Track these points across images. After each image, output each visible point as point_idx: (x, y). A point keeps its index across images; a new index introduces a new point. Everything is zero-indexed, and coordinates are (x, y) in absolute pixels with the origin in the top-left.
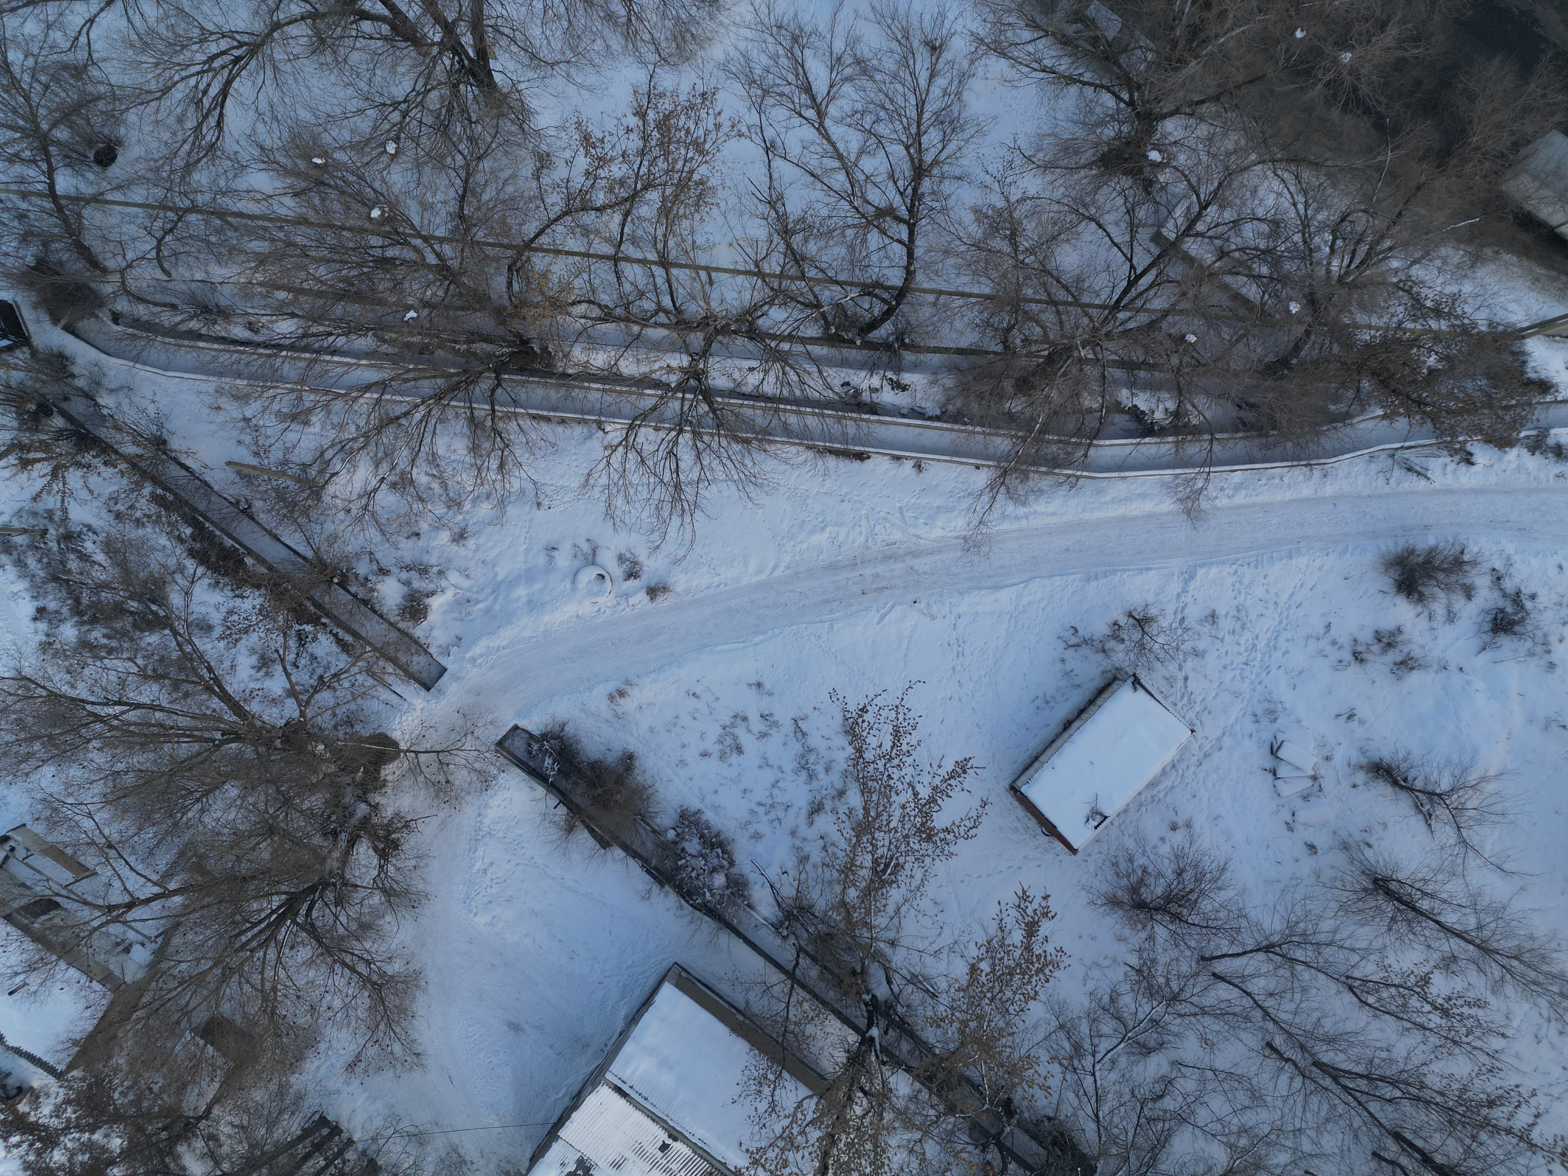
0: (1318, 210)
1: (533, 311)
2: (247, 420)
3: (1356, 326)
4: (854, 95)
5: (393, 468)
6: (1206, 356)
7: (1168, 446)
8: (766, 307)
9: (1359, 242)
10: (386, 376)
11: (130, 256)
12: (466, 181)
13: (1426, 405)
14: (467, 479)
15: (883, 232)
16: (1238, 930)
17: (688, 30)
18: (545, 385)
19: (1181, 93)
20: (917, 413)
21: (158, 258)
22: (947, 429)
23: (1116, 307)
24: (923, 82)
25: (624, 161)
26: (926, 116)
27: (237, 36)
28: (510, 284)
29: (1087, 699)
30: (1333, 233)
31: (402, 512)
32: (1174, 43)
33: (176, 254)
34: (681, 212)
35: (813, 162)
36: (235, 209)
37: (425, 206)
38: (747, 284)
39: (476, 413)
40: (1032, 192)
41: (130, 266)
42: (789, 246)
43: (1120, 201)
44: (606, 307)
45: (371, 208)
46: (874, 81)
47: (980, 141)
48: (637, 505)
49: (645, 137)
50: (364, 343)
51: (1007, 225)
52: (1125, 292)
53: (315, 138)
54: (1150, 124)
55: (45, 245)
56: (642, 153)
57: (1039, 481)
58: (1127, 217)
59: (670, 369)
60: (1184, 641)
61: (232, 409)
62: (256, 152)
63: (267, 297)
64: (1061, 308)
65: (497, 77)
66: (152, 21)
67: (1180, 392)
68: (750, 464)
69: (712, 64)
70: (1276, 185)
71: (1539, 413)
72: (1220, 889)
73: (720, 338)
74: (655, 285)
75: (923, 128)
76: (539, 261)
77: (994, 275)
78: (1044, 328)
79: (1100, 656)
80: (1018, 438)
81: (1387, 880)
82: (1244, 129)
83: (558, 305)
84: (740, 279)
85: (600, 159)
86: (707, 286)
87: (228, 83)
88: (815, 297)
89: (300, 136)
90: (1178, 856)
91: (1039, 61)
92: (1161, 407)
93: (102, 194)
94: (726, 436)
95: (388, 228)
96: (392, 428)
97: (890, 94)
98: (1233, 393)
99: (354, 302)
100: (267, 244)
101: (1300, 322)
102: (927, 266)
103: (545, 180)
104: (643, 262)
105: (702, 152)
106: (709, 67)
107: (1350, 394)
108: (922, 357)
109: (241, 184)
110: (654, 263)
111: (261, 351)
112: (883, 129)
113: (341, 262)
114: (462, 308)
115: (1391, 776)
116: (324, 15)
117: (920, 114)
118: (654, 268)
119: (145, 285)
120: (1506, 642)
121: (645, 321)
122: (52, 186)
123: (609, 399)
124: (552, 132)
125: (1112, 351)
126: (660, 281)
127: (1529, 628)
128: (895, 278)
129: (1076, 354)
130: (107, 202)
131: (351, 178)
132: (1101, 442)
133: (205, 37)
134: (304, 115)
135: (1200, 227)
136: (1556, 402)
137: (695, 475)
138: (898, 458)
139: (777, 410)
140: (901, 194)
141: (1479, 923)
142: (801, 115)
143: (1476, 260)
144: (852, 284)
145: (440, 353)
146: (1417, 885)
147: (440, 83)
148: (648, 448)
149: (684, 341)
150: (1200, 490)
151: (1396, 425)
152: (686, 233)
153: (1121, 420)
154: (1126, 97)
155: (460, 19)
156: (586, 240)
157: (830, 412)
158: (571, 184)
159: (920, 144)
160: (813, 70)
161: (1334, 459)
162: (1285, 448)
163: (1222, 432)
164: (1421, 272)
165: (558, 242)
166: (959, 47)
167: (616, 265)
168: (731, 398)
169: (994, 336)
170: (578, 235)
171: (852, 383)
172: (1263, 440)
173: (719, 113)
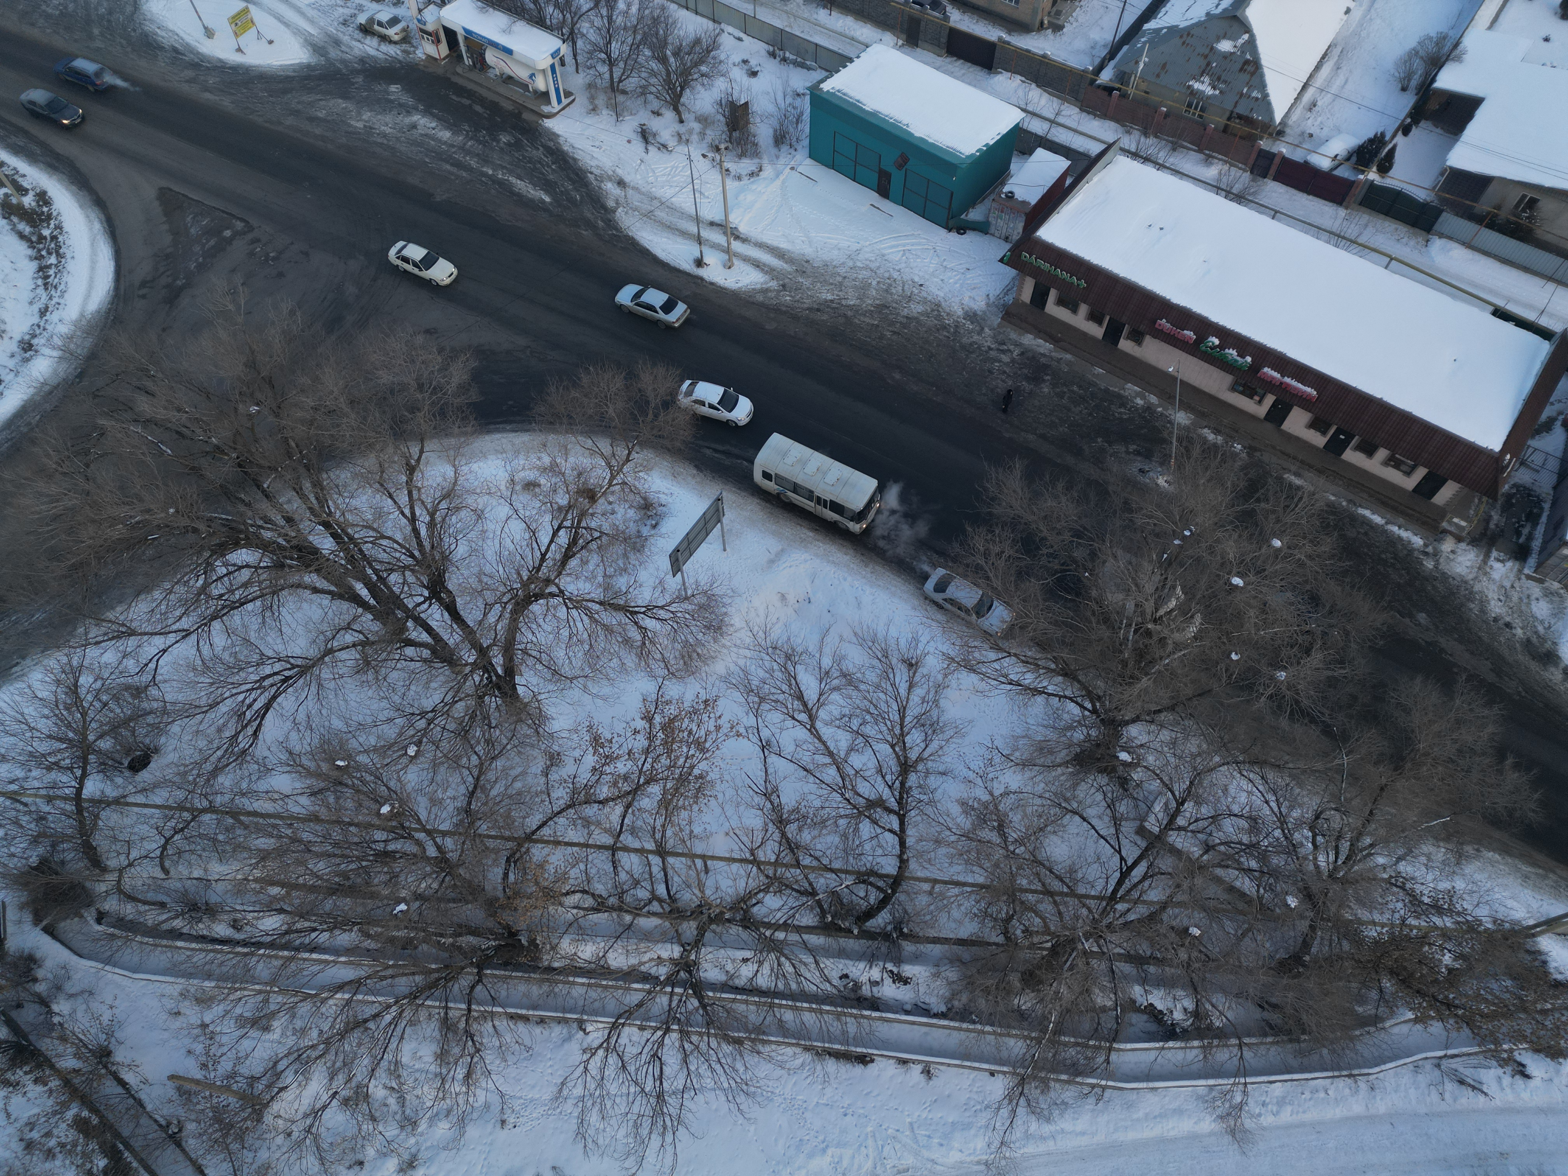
0: (1291, 808)
1: (526, 901)
2: (204, 1026)
3: (1360, 922)
4: (841, 702)
5: (349, 1080)
6: (1215, 950)
7: (1195, 1052)
8: (761, 895)
9: (1339, 838)
10: (363, 974)
11: (134, 854)
12: (478, 779)
13: (1457, 1007)
14: (428, 1093)
15: (875, 822)
17: (695, 651)
18: (528, 980)
19: (1139, 704)
20: (925, 1011)
21: (162, 857)
22: (954, 1028)
23: (1113, 898)
24: (903, 691)
25: (629, 759)
26: (908, 719)
27: (292, 660)
28: (506, 875)
30: (1311, 829)
31: (349, 1134)
32: (1124, 663)
33: (180, 853)
34: (680, 803)
35: (806, 758)
36: (251, 809)
37: (435, 802)
38: (742, 872)
39: (451, 1014)
40: (1014, 787)
41: (130, 865)
42: (783, 834)
43: (1099, 797)
44: (600, 896)
45: (382, 805)
46: (859, 691)
47: (960, 741)
48: (613, 1121)
49: (651, 738)
50: (345, 938)
51: (994, 817)
52: (1120, 883)
53: (342, 744)
54: (1115, 729)
55: (54, 846)
56: (647, 751)
57: (1062, 1091)
58: (1108, 811)
59: (660, 960)
61: (192, 1014)
62: (284, 757)
63: (259, 892)
64: (1057, 898)
65: (521, 690)
66: (218, 650)
67: (1195, 989)
68: (741, 1069)
69: (715, 677)
70: (1244, 783)
73: (713, 927)
74: (651, 874)
75: (906, 730)
76: (538, 852)
77: (987, 865)
78: (1044, 919)
80: (1032, 1039)
82: (1204, 735)
83: (552, 895)
84: (735, 866)
85: (607, 757)
86: (702, 875)
87: (274, 698)
88: (811, 884)
89: (329, 743)
91: (1006, 676)
92: (1179, 1006)
93: (125, 797)
94: (716, 1036)
95: (394, 823)
96: (357, 1034)
97: (874, 701)
98: (1251, 992)
99: (346, 896)
100: (273, 840)
101: (1302, 917)
102: (920, 855)
103: (554, 776)
104: (641, 851)
105: (703, 750)
106: (711, 680)
107: (1374, 994)
108: (921, 947)
109: (262, 786)
110: (651, 852)
111: (239, 949)
112: (868, 730)
113: (342, 856)
114: (454, 901)
116: (373, 643)
117: (902, 718)
118: (650, 857)
119: (140, 883)
121: (637, 911)
122: (79, 791)
123: (593, 994)
124: (565, 734)
125: (1117, 944)
126: (655, 870)
128: (890, 866)
129: (1080, 947)
130: (128, 804)
131: (369, 778)
132: (1122, 1046)
133: (263, 660)
134: (337, 724)
135: (1181, 821)
137: (680, 1084)
138: (904, 1062)
139: (771, 1006)
140: (890, 787)
142: (794, 718)
143: (1460, 857)
144: (847, 872)
145: (425, 947)
147: (468, 695)
148: (631, 1051)
149: (677, 931)
150: (1240, 1106)
151: (1431, 1029)
152: (685, 823)
153: (1139, 1021)
154: (1089, 706)
155: (494, 644)
156: (586, 831)
157: (828, 1008)
158: (577, 779)
159: (904, 743)
160: (804, 682)
161: (1377, 1069)
162: (1321, 1056)
163: (1249, 1036)
164: (1409, 869)
165: (559, 834)
166: (932, 664)
167: (613, 855)
168: (723, 992)
169: (993, 927)
170: (579, 827)
171: (851, 975)
172: (1296, 1046)
173: (720, 717)
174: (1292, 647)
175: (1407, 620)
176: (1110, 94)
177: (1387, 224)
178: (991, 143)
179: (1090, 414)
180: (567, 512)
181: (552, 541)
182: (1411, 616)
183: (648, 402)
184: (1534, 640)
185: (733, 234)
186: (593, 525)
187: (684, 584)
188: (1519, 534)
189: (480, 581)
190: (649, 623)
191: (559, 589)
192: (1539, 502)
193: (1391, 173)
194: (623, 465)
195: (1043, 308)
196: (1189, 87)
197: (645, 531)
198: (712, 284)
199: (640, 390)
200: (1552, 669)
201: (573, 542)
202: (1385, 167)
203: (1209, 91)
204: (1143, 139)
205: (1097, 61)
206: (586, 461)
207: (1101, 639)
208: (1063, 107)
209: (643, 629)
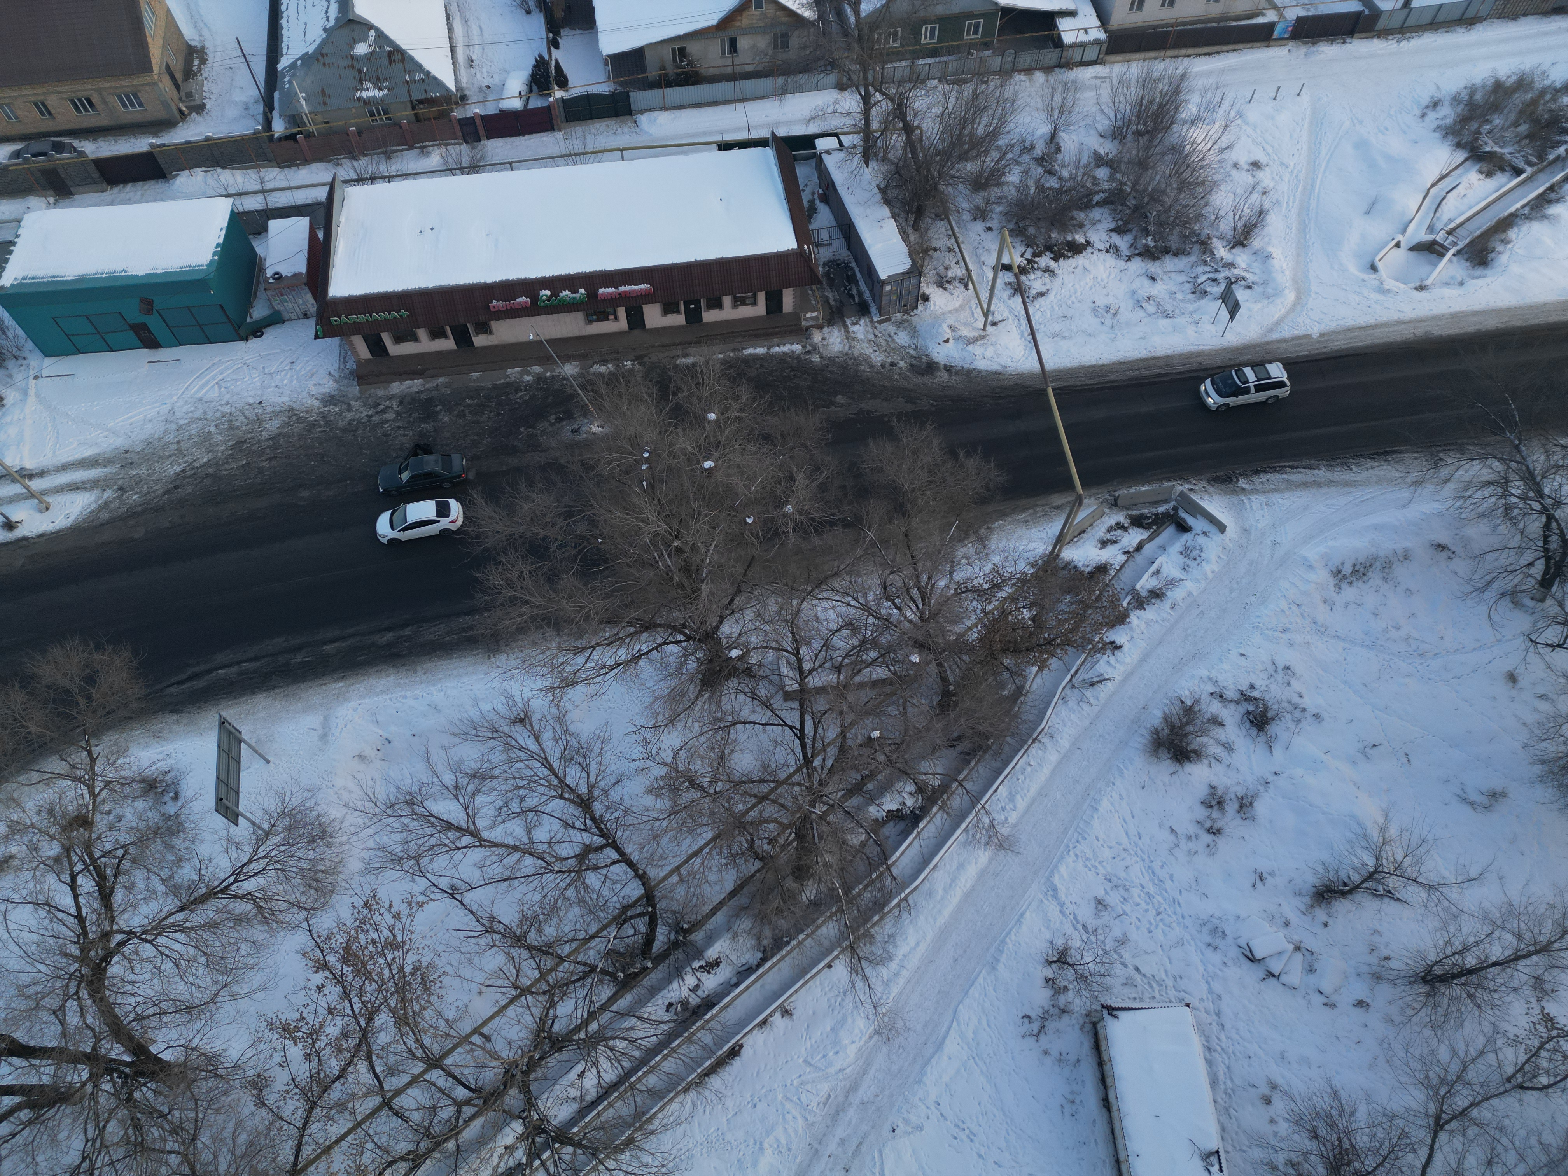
0: (865, 595)
3: (961, 635)
4: (489, 799)
6: (896, 736)
7: (939, 816)
8: (552, 1011)
9: (908, 591)
13: (1054, 640)
15: (596, 868)
16: (1404, 1134)
17: (316, 872)
19: (714, 607)
20: (748, 970)
22: (779, 961)
23: (807, 761)
24: (533, 747)
25: (334, 1016)
26: (556, 765)
29: (1096, 1066)
30: (888, 599)
32: (681, 586)
34: (417, 1008)
35: (497, 871)
38: (520, 1010)
40: (677, 744)
42: (529, 948)
43: (741, 697)
44: (409, 1153)
46: (496, 777)
47: (610, 746)
49: (339, 980)
51: (681, 780)
52: (803, 746)
54: (713, 638)
56: (346, 995)
57: (883, 930)
58: (755, 702)
59: (510, 1149)
60: (1103, 942)
64: (772, 797)
65: (166, 1056)
67: (907, 774)
68: (650, 1160)
69: (356, 877)
70: (825, 604)
71: (1118, 586)
72: (1352, 1114)
73: (532, 1076)
74: (441, 1090)
75: (561, 775)
77: (705, 820)
78: (775, 821)
79: (1066, 1018)
80: (835, 914)
81: (1429, 971)
82: (773, 593)
84: (511, 1012)
85: (311, 1034)
86: (487, 1045)
88: (585, 964)
90: (1298, 1122)
91: (604, 666)
92: (905, 795)
94: (608, 1157)
97: (517, 775)
98: (938, 741)
101: (928, 663)
102: (651, 860)
103: (271, 1098)
104: (415, 1081)
105: (399, 946)
106: (354, 883)
107: (1006, 675)
108: (708, 927)
110: (424, 1072)
112: (531, 802)
115: (1335, 892)
117: (551, 768)
118: (427, 1077)
120: (1273, 729)
121: (454, 1129)
124: (250, 1053)
125: (835, 790)
126: (441, 1082)
127: (1275, 707)
128: (635, 890)
129: (814, 816)
132: (894, 858)
135: (807, 666)
136: (1118, 571)
138: (764, 1022)
139: (632, 1087)
140: (585, 830)
141: (1514, 934)
142: (459, 849)
143: (982, 542)
144: (605, 927)
146: (1449, 951)
147: (111, 1111)
149: (504, 1111)
150: (992, 824)
151: (1053, 667)
152: (434, 1020)
153: (890, 830)
154: (682, 637)
155: (98, 1040)
156: (347, 1113)
157: (677, 1042)
158: (298, 1079)
159: (568, 786)
160: (443, 811)
161: (1044, 722)
162: (1009, 744)
163: (960, 773)
164: (961, 575)
165: (321, 1141)
166: (540, 705)
167: (391, 1108)
168: (584, 1117)
169: (746, 861)
170: (336, 1117)
171: (673, 1000)
172: (991, 752)
173: (391, 906)
174: (780, 484)
175: (833, 408)
176: (295, 141)
177: (598, 125)
178: (221, 240)
179: (499, 414)
180: (69, 857)
181: (76, 897)
182: (833, 403)
183: (67, 692)
184: (915, 362)
185: (23, 476)
186: (108, 846)
187: (253, 823)
188: (852, 296)
189: (27, 997)
190: (248, 886)
191: (125, 933)
192: (847, 265)
193: (570, 84)
194: (92, 768)
195: (388, 354)
196: (359, 99)
197: (171, 809)
198: (41, 536)
199: (48, 687)
200: (939, 374)
201: (101, 879)
202: (563, 82)
203: (379, 94)
204: (355, 163)
205: (261, 118)
206: (47, 795)
207: (650, 582)
208: (262, 174)
209: (248, 896)
